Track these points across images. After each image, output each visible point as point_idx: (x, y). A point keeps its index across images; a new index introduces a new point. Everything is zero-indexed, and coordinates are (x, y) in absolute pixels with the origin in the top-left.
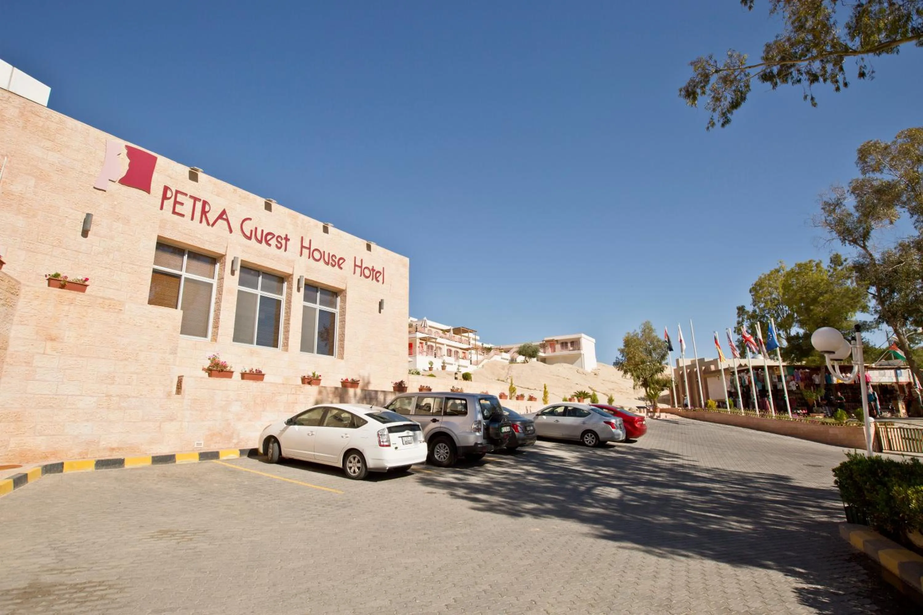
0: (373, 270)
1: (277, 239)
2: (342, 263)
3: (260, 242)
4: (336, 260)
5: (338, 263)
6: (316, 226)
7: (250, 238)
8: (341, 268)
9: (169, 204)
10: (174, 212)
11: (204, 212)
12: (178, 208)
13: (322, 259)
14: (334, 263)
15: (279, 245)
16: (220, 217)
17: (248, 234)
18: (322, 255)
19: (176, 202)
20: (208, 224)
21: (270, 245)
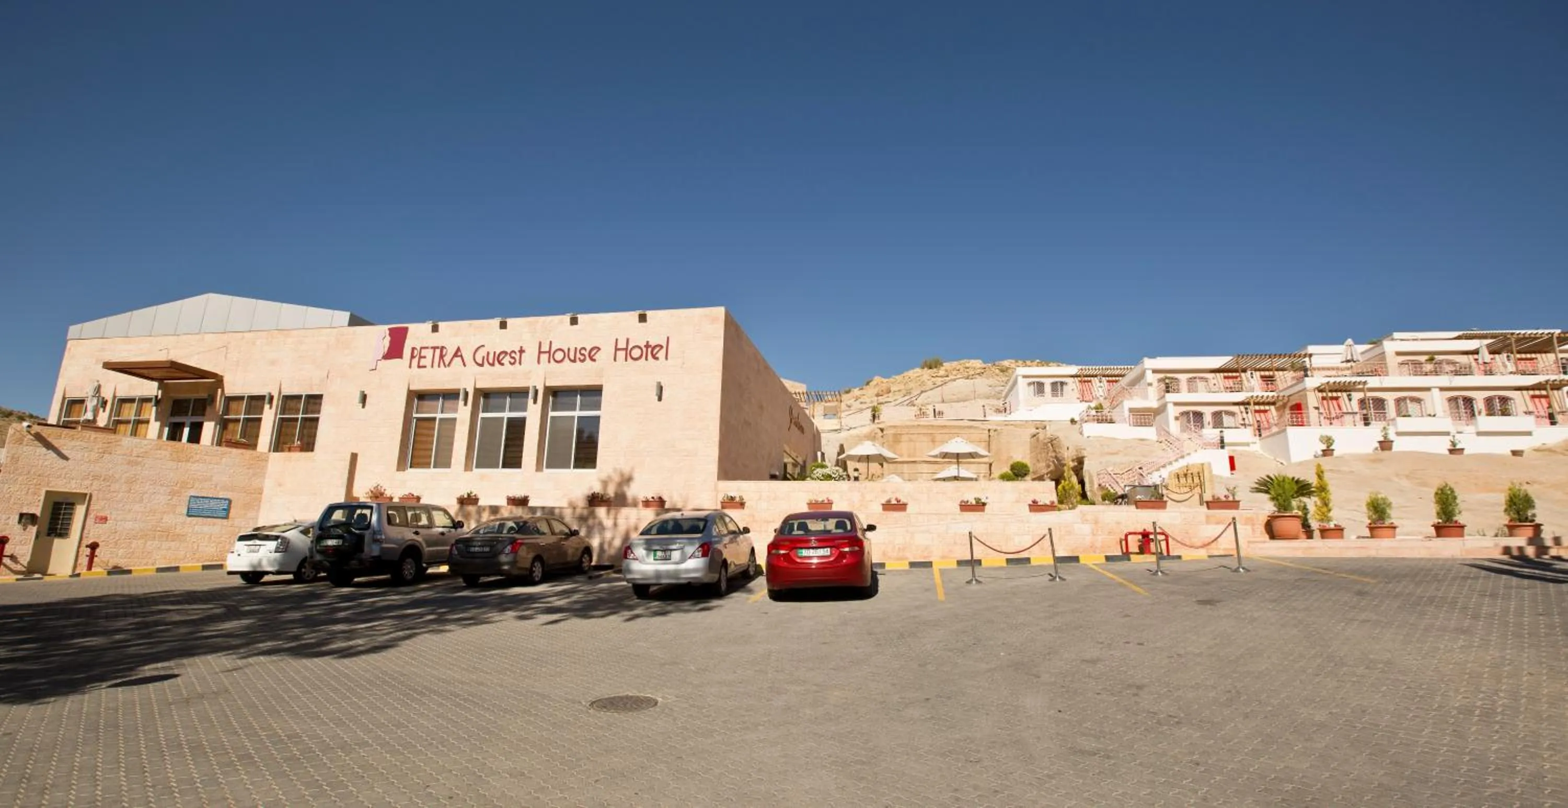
0: (647, 346)
1: (510, 355)
2: (595, 354)
3: (493, 365)
4: (586, 354)
5: (589, 356)
6: (561, 322)
7: (482, 365)
8: (594, 360)
9: (415, 361)
10: (419, 367)
11: (442, 357)
12: (423, 362)
13: (566, 359)
14: (582, 358)
15: (512, 361)
16: (456, 355)
17: (480, 361)
18: (566, 354)
19: (421, 357)
20: (445, 366)
21: (502, 364)
